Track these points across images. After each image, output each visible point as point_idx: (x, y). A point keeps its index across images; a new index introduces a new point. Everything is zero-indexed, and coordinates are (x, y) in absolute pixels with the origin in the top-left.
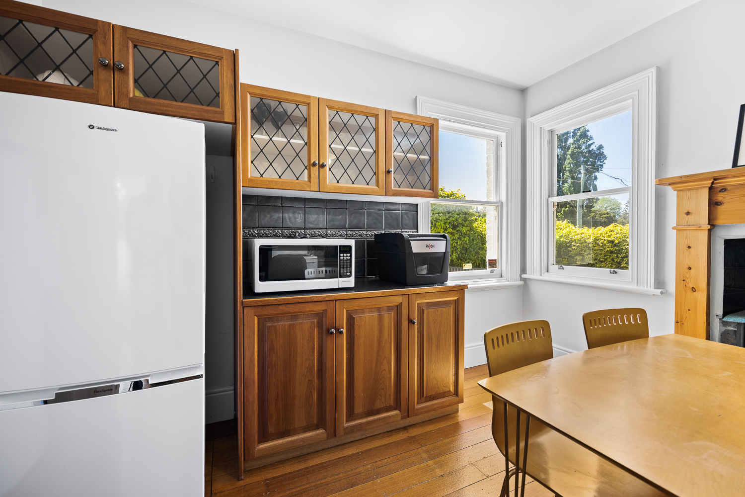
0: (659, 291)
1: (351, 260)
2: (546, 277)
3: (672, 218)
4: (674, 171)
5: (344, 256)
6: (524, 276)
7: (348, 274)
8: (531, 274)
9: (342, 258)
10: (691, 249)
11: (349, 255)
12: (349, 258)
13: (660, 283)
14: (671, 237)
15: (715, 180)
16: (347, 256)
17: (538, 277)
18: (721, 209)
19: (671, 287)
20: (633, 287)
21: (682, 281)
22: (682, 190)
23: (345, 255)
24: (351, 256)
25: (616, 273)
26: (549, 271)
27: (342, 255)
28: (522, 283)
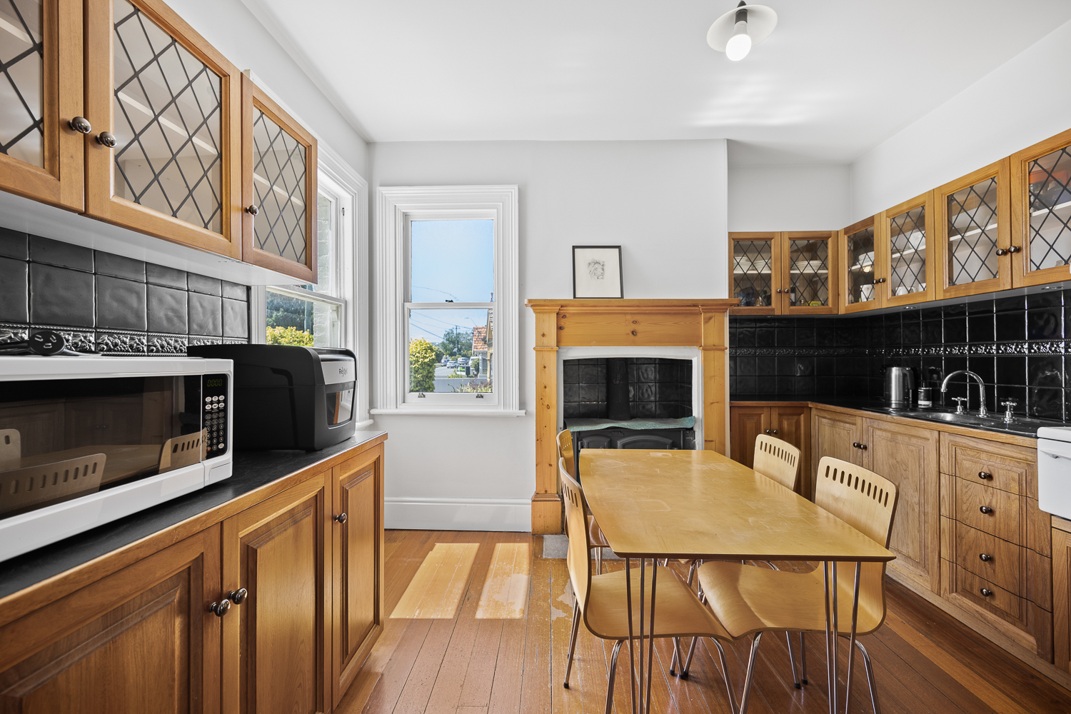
0: (524, 411)
1: (225, 410)
2: (403, 409)
3: (531, 341)
4: (535, 293)
5: (211, 403)
6: (373, 411)
7: (221, 446)
8: (383, 408)
9: (208, 407)
10: (546, 369)
11: (222, 398)
12: (222, 405)
13: (522, 405)
14: (531, 356)
15: (562, 306)
16: (219, 402)
17: (393, 411)
18: (563, 332)
19: (532, 406)
20: (500, 410)
21: (540, 399)
22: (539, 312)
23: (215, 399)
24: (225, 401)
25: (482, 397)
26: (406, 401)
27: (208, 399)
28: (371, 421)
